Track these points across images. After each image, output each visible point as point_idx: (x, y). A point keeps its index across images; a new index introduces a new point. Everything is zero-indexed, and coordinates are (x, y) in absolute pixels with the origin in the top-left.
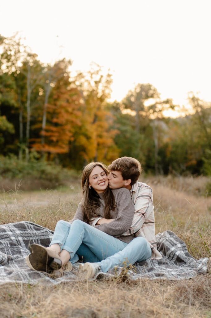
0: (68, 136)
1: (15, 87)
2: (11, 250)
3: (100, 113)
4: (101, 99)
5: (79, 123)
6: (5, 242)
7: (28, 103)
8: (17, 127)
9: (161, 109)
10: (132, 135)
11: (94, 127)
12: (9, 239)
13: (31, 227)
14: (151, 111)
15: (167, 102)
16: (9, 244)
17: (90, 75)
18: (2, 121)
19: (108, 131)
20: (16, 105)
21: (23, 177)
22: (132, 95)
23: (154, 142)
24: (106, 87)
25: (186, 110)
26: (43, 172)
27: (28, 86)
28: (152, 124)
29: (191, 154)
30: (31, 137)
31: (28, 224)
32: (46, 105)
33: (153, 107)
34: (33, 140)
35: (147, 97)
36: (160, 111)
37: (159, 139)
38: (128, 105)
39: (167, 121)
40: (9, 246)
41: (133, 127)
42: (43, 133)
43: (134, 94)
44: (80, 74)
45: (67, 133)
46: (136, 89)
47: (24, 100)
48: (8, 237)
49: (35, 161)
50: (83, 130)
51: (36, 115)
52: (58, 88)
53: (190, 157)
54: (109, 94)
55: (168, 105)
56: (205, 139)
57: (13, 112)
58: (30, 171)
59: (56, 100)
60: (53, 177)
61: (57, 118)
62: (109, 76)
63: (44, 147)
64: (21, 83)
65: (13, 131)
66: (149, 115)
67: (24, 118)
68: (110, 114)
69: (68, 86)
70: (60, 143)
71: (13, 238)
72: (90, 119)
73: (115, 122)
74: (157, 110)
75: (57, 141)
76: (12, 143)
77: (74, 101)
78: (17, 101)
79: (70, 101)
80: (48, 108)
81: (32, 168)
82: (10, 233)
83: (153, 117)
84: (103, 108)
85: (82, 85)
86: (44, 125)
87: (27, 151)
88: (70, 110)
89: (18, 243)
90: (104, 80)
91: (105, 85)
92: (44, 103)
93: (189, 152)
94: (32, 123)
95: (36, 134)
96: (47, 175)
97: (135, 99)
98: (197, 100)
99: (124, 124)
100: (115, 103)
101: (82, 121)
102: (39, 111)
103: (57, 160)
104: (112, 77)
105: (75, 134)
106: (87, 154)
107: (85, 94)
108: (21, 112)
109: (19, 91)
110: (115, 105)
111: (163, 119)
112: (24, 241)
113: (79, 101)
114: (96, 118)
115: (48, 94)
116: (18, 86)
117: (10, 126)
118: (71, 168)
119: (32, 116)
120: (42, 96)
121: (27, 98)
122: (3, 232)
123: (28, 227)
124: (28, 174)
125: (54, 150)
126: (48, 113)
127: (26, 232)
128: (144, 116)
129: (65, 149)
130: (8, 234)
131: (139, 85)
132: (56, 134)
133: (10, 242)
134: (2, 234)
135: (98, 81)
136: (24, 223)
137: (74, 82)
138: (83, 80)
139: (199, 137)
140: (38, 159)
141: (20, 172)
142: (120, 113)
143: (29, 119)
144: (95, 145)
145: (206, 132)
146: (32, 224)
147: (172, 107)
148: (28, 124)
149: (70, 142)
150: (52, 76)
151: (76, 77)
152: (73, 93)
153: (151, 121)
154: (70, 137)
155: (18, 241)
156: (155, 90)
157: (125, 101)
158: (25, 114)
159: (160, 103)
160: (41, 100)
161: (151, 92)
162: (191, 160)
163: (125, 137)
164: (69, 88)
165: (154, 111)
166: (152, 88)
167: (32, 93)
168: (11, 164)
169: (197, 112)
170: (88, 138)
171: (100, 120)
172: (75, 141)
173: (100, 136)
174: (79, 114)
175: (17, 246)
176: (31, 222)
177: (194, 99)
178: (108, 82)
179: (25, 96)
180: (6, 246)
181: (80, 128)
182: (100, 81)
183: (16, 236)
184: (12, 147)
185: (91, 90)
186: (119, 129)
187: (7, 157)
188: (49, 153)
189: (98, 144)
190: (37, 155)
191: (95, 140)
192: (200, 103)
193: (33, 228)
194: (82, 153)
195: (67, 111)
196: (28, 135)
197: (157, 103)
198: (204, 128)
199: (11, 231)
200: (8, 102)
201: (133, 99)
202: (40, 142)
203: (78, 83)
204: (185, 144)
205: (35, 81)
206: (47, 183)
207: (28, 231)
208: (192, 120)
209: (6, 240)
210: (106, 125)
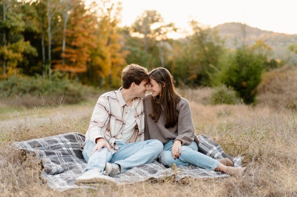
0: (85, 57)
1: (36, 15)
2: (64, 159)
3: (113, 37)
4: (113, 24)
5: (95, 46)
6: (58, 153)
7: (49, 28)
8: (40, 51)
9: (165, 32)
10: (142, 55)
11: (108, 48)
12: (60, 149)
13: (80, 138)
14: (157, 33)
15: (170, 25)
16: (61, 154)
17: (103, 3)
18: (26, 45)
19: (121, 51)
20: (38, 31)
21: (49, 94)
22: (140, 20)
23: (160, 60)
24: (117, 13)
25: (187, 32)
26: (66, 89)
27: (47, 14)
28: (158, 45)
29: (192, 69)
30: (52, 59)
31: (77, 135)
32: (65, 30)
33: (158, 30)
34: (54, 61)
35: (153, 21)
36: (165, 33)
37: (165, 57)
38: (137, 29)
39: (170, 42)
40: (62, 156)
41: (142, 48)
42: (63, 55)
43: (142, 19)
44: (94, 2)
45: (85, 54)
46: (143, 15)
47: (46, 26)
48: (60, 148)
49: (59, 80)
50: (99, 52)
51: (56, 40)
52: (75, 15)
53: (191, 72)
54: (120, 20)
55: (171, 28)
56: (204, 56)
57: (35, 37)
58: (55, 89)
59: (74, 25)
60: (76, 93)
61: (76, 41)
62: (119, 3)
63: (64, 67)
64: (42, 12)
65: (37, 55)
66: (155, 38)
67: (46, 42)
68: (121, 37)
69: (84, 13)
70: (79, 64)
71: (64, 149)
72: (104, 42)
73: (126, 44)
74: (162, 32)
75: (76, 62)
76: (36, 64)
77: (89, 27)
78: (39, 28)
79: (86, 26)
80: (67, 33)
81: (57, 86)
82: (62, 144)
83: (158, 38)
84: (115, 32)
85: (96, 12)
86: (64, 48)
87: (51, 71)
88: (86, 34)
89: (69, 153)
90: (115, 7)
91: (116, 11)
92: (63, 28)
93: (190, 68)
94: (53, 47)
95: (57, 56)
96: (70, 91)
97: (143, 24)
98: (196, 23)
99: (134, 46)
100: (125, 27)
101: (98, 44)
102: (59, 36)
103: (77, 79)
104: (122, 5)
105: (92, 56)
106: (103, 73)
107: (99, 20)
108: (43, 37)
109: (40, 19)
110: (125, 29)
111: (167, 40)
112: (74, 151)
113: (94, 26)
114: (110, 41)
115: (66, 21)
116: (39, 14)
117: (34, 50)
118: (89, 85)
119: (52, 41)
120: (61, 22)
121: (47, 24)
122: (55, 143)
123: (77, 138)
124: (53, 91)
125: (73, 70)
126: (67, 37)
127: (76, 143)
128: (151, 38)
129: (83, 69)
130: (60, 145)
131: (146, 11)
132: (75, 56)
133: (62, 152)
134: (54, 145)
135: (110, 9)
136: (74, 134)
137: (89, 10)
138: (96, 8)
139: (199, 55)
140: (61, 78)
141: (46, 89)
142: (130, 37)
143: (50, 43)
144: (110, 64)
145: (205, 51)
146: (81, 135)
147: (175, 30)
148: (50, 47)
149: (88, 63)
150: (69, 5)
151: (91, 5)
152: (89, 19)
153: (157, 42)
154: (88, 58)
155: (69, 151)
156: (159, 15)
157: (134, 26)
158: (46, 39)
159: (165, 27)
160: (60, 26)
161: (156, 17)
162: (192, 75)
163: (135, 57)
164: (84, 15)
165: (160, 34)
166: (157, 14)
167: (52, 20)
168: (37, 83)
169: (196, 33)
170: (103, 58)
171: (113, 43)
172: (92, 61)
173: (113, 57)
174: (94, 37)
175: (69, 156)
176: (79, 133)
177: (193, 23)
178: (119, 9)
179: (46, 23)
180: (58, 156)
181: (96, 50)
182: (111, 9)
183: (67, 146)
184: (36, 68)
185: (104, 16)
186: (129, 50)
187: (34, 77)
188: (70, 73)
189: (113, 64)
190: (60, 75)
191: (109, 60)
192: (199, 25)
193: (82, 139)
194: (98, 72)
195: (84, 36)
196: (50, 58)
197: (162, 27)
198: (203, 46)
199: (63, 142)
200: (31, 29)
201: (141, 24)
202: (61, 63)
203: (92, 11)
204: (187, 61)
205: (54, 9)
206: (70, 98)
207: (78, 142)
208: (192, 41)
209: (59, 150)
210: (119, 46)
